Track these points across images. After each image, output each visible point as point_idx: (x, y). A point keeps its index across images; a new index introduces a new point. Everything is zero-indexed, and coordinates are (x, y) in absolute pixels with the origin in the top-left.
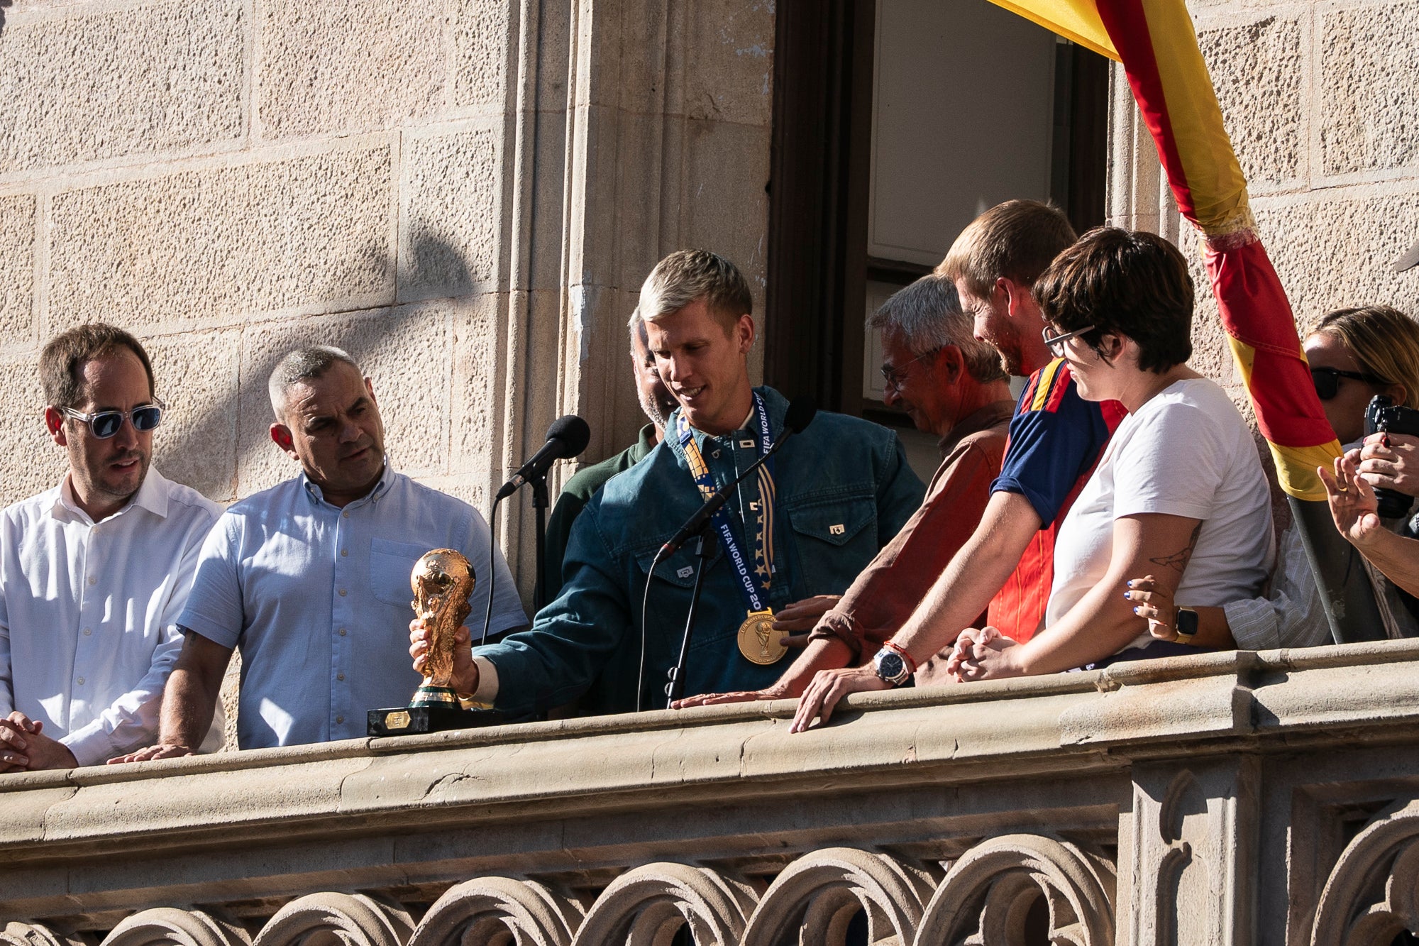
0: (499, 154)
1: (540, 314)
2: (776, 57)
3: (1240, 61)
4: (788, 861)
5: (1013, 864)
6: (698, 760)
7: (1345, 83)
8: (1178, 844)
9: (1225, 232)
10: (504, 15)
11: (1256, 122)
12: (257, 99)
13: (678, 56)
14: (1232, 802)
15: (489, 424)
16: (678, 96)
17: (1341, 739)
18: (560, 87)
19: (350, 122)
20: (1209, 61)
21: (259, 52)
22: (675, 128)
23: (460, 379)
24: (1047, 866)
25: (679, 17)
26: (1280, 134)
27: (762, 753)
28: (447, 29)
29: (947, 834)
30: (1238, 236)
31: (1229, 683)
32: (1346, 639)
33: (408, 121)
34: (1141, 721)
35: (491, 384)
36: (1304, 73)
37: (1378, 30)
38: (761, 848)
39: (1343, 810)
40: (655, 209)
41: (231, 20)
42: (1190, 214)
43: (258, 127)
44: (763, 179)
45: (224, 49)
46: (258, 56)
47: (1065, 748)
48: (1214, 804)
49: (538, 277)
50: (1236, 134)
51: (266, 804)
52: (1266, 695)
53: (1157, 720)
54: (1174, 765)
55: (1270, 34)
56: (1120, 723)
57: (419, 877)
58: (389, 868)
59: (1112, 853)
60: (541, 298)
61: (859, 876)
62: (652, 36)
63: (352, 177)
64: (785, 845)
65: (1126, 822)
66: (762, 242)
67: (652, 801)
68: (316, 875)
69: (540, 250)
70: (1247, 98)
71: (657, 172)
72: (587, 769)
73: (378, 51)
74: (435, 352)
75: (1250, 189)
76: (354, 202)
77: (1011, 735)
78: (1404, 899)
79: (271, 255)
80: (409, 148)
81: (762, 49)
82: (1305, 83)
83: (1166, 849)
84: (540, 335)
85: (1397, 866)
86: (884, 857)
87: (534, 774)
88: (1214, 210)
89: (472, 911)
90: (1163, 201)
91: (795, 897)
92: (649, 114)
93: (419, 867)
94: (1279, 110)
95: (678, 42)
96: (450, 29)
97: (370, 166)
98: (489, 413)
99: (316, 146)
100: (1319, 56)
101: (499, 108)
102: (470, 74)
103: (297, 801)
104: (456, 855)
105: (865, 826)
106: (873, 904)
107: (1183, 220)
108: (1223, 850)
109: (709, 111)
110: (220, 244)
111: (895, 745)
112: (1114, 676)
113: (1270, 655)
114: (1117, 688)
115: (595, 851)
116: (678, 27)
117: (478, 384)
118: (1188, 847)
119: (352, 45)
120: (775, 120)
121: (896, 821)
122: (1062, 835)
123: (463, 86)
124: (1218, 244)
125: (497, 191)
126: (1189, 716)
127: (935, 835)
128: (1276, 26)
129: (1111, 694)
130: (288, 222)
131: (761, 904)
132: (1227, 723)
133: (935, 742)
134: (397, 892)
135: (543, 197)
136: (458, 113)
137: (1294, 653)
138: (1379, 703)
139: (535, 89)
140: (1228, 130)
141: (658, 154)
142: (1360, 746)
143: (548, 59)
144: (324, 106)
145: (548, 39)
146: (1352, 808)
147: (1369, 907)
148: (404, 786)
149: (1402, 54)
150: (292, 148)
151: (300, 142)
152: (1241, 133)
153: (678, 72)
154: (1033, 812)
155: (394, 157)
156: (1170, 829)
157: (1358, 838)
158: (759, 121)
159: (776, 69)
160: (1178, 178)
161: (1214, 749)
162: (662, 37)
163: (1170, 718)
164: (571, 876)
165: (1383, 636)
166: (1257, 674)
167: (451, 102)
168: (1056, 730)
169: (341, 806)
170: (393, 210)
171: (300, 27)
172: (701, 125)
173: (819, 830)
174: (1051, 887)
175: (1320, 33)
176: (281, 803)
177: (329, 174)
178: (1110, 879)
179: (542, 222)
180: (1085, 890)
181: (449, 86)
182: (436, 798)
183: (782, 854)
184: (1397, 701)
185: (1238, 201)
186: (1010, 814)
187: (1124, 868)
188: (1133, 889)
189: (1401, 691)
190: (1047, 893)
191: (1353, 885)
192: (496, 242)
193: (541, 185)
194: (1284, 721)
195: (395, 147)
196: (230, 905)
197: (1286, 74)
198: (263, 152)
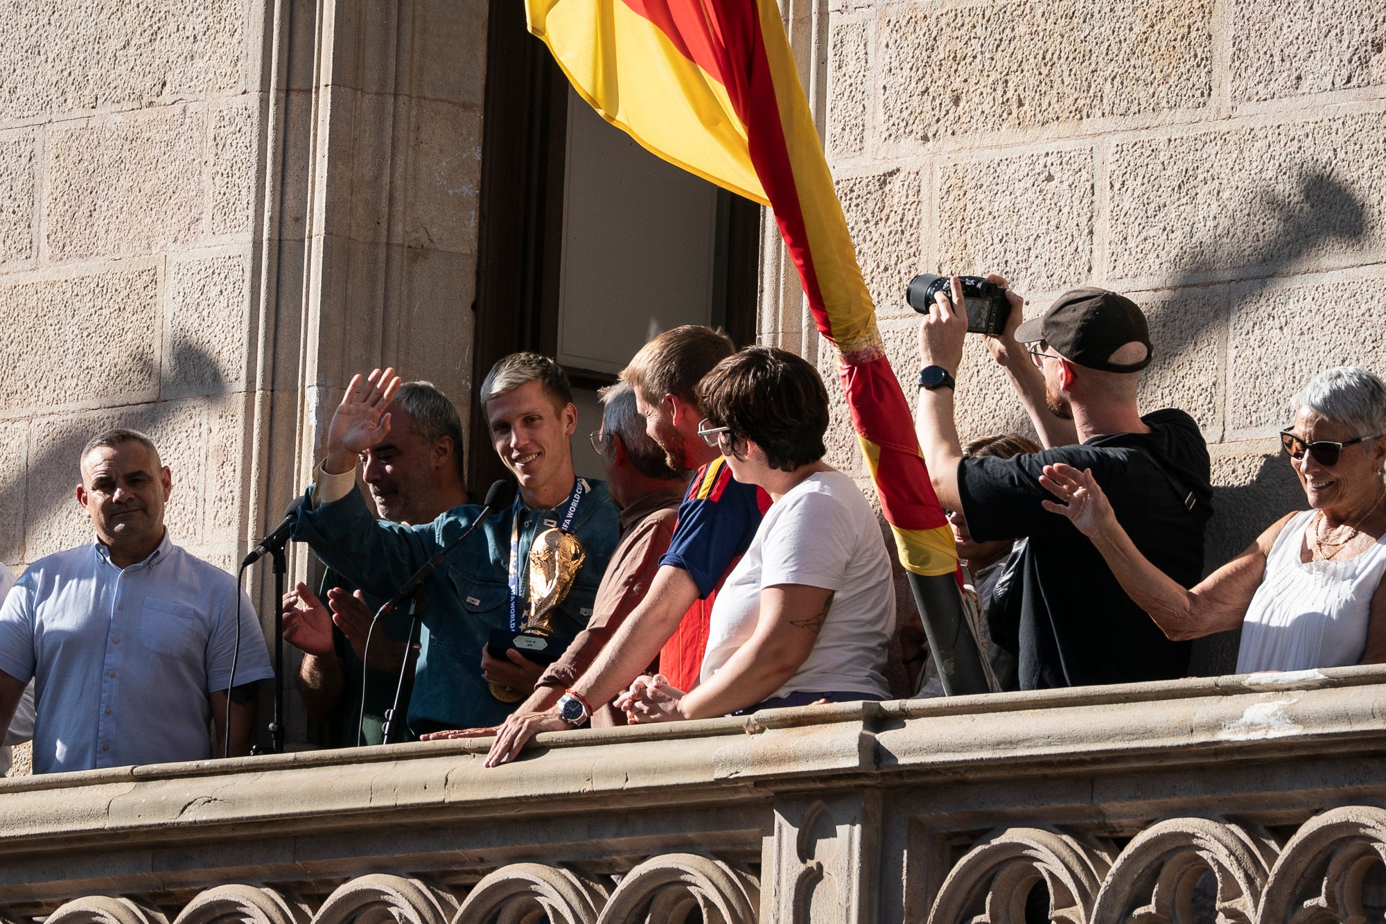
0: (248, 276)
1: (280, 411)
2: (482, 196)
3: (871, 204)
4: (484, 874)
5: (673, 878)
6: (409, 788)
7: (958, 225)
8: (811, 863)
9: (856, 348)
10: (254, 159)
11: (884, 256)
12: (45, 227)
13: (399, 195)
14: (857, 828)
15: (237, 502)
16: (399, 228)
17: (950, 776)
18: (300, 220)
19: (123, 247)
20: (844, 204)
21: (47, 188)
22: (396, 256)
23: (213, 464)
24: (701, 880)
25: (400, 162)
26: (903, 267)
27: (463, 783)
28: (205, 170)
29: (618, 852)
30: (868, 352)
31: (857, 728)
32: (955, 692)
33: (172, 247)
34: (781, 760)
35: (239, 469)
36: (924, 215)
37: (987, 181)
38: (462, 863)
39: (950, 836)
40: (379, 323)
41: (24, 161)
42: (828, 333)
43: (46, 251)
44: (470, 299)
45: (18, 185)
46: (46, 191)
47: (718, 781)
48: (843, 830)
49: (280, 380)
50: (866, 265)
51: (45, 821)
52: (886, 738)
53: (795, 759)
54: (809, 796)
55: (896, 184)
56: (764, 760)
57: (174, 884)
58: (148, 876)
59: (756, 869)
60: (282, 397)
61: (544, 888)
62: (377, 178)
63: (124, 293)
64: (482, 860)
65: (769, 844)
66: (468, 352)
67: (371, 822)
68: (87, 882)
69: (282, 355)
70: (876, 236)
71: (380, 293)
72: (315, 795)
73: (147, 188)
74: (193, 442)
75: (878, 312)
76: (126, 314)
77: (672, 769)
78: (1001, 912)
79: (55, 358)
80: (172, 269)
81: (469, 190)
82: (924, 224)
83: (802, 868)
84: (281, 428)
85: (995, 884)
86: (565, 871)
87: (271, 798)
88: (847, 330)
89: (218, 913)
90: (805, 322)
91: (489, 905)
92: (374, 244)
93: (173, 876)
94: (902, 246)
95: (399, 183)
96: (208, 170)
97: (139, 284)
98: (237, 493)
99: (94, 267)
100: (937, 201)
101: (248, 237)
102: (224, 209)
103: (71, 818)
104: (205, 866)
105: (549, 845)
106: (554, 910)
107: (821, 337)
108: (849, 869)
109: (426, 243)
110: (12, 348)
111: (574, 777)
112: (759, 721)
113: (890, 705)
114: (762, 731)
115: (322, 864)
116: (400, 171)
117: (228, 469)
118: (820, 866)
119: (125, 183)
120: (480, 250)
121: (576, 841)
122: (714, 855)
123: (218, 218)
124: (851, 358)
125: (246, 306)
126: (823, 756)
127: (609, 853)
128: (901, 176)
129: (756, 736)
130: (70, 331)
131: (461, 910)
132: (854, 762)
133: (608, 775)
134: (154, 896)
135: (284, 312)
136: (214, 241)
137: (911, 703)
138: (981, 747)
139: (279, 222)
140: (860, 263)
141: (381, 276)
142: (965, 783)
143: (290, 196)
144: (102, 234)
145: (290, 180)
146: (958, 835)
147: (972, 918)
148: (161, 807)
149: (1007, 201)
150: (74, 268)
151: (82, 264)
152: (871, 265)
153: (399, 208)
154: (691, 835)
155: (160, 277)
156: (805, 851)
157: (963, 860)
158: (466, 249)
159: (481, 207)
160: (817, 303)
161: (843, 783)
162: (386, 179)
163: (806, 757)
164: (301, 885)
165: (986, 689)
166: (880, 721)
167: (208, 231)
168: (710, 766)
169: (108, 824)
170: (158, 321)
171: (82, 167)
172: (418, 253)
173: (509, 848)
174: (705, 898)
175: (938, 183)
176: (58, 820)
177: (104, 290)
178: (755, 892)
179: (284, 333)
180: (734, 901)
181: (206, 218)
182: (189, 817)
183: (479, 868)
184: (997, 745)
185: (868, 322)
186: (671, 836)
187: (766, 884)
188: (774, 900)
189: (1000, 737)
190: (701, 903)
191: (958, 900)
192: (245, 349)
193: (282, 302)
194: (902, 761)
195: (161, 268)
196: (14, 906)
197: (909, 216)
198: (49, 272)
